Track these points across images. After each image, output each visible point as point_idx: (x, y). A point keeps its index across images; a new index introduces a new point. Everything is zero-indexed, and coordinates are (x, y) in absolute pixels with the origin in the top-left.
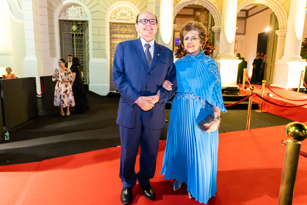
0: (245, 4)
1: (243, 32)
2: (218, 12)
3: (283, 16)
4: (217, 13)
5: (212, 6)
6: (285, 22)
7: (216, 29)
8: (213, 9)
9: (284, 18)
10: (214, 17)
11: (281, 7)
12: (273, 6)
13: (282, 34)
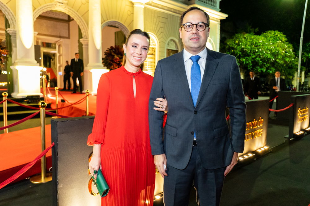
0: (43, 10)
1: (67, 36)
2: (11, 13)
3: (84, 26)
4: (11, 15)
5: (3, 5)
6: (86, 32)
7: (12, 32)
8: (5, 9)
9: (85, 28)
10: (8, 17)
11: (81, 18)
12: (74, 16)
13: (86, 43)
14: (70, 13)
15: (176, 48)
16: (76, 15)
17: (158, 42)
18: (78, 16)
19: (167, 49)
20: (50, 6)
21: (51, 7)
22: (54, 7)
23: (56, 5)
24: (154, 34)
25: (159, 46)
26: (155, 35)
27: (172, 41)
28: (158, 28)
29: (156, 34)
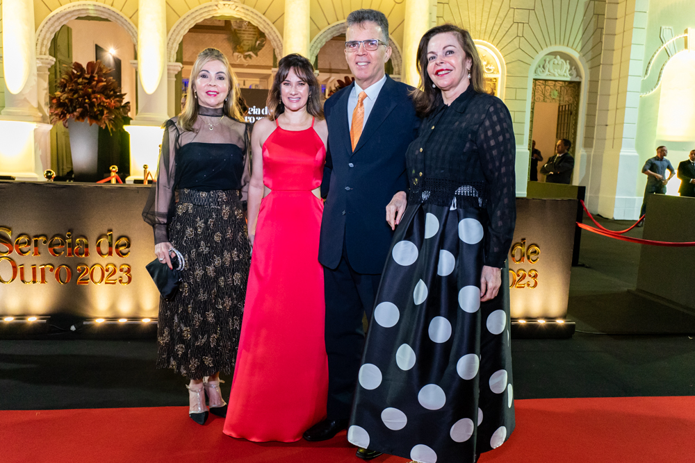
14: (248, 17)
15: (571, 75)
16: (260, 20)
17: (505, 63)
18: (263, 22)
19: (535, 80)
20: (206, 10)
21: (209, 11)
22: (215, 10)
23: (217, 6)
24: (490, 44)
25: (506, 75)
26: (494, 47)
27: (558, 57)
28: (506, 25)
29: (496, 41)
